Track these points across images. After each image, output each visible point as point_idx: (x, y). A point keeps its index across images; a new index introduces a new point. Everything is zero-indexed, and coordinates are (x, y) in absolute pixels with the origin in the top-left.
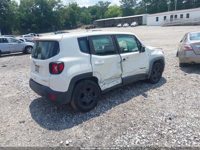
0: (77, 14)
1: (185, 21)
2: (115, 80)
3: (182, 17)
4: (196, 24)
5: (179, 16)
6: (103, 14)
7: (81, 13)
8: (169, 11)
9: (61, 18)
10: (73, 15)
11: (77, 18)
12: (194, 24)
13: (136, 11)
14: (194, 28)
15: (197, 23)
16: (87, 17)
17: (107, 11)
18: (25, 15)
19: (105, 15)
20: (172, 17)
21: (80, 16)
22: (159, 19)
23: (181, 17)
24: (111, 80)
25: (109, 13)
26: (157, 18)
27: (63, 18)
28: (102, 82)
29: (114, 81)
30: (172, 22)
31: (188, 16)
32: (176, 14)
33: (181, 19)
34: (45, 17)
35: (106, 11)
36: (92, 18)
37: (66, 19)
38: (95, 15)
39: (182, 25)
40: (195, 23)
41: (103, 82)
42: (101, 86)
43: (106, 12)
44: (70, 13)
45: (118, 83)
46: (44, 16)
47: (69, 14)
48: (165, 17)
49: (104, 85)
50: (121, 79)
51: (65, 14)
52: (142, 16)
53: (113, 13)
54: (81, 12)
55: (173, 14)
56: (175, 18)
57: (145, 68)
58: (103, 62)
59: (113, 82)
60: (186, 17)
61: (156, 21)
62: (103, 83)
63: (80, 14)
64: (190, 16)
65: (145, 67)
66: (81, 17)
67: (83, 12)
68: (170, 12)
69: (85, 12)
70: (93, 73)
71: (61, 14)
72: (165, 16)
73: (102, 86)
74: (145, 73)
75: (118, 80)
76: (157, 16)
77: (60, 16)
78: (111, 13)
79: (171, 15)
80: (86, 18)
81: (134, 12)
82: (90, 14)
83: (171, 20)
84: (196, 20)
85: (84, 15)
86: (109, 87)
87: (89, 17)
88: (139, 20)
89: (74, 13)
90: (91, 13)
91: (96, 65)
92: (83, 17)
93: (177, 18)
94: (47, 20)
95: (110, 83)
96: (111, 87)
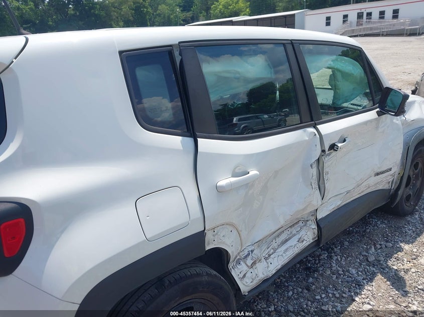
0: (150, 10)
1: (390, 25)
2: (294, 232)
3: (383, 18)
4: (413, 34)
5: (376, 15)
6: (208, 9)
7: (160, 7)
8: (353, 3)
9: (114, 17)
10: (141, 11)
11: (150, 19)
12: (408, 33)
13: (280, 4)
14: (411, 41)
15: (416, 29)
16: (172, 16)
17: (215, 2)
18: (31, 9)
19: (212, 12)
20: (360, 16)
21: (157, 15)
22: (332, 21)
23: (380, 18)
24: (278, 236)
25: (221, 7)
26: (328, 19)
27: (117, 18)
28: (243, 255)
29: (290, 239)
30: (361, 27)
31: (396, 14)
32: (369, 11)
33: (381, 20)
34: (78, 14)
35: (213, 4)
36: (183, 18)
37: (126, 19)
38: (191, 12)
39: (383, 35)
40: (411, 29)
41: (248, 255)
42: (241, 275)
43: (215, 4)
44: (134, 7)
45: (305, 242)
46: (76, 13)
47: (133, 10)
48: (345, 16)
49: (251, 270)
50: (314, 226)
51: (124, 10)
52: (294, 15)
53: (229, 7)
54: (158, 5)
55: (362, 11)
56: (367, 18)
57: (390, 169)
58: (253, 172)
59: (286, 241)
60: (392, 16)
61: (326, 25)
62: (249, 262)
63: (156, 9)
64: (400, 14)
65: (389, 167)
66: (159, 15)
67: (163, 6)
68: (355, 4)
69: (167, 5)
70: (209, 236)
71: (113, 9)
72: (345, 13)
73: (244, 276)
74: (387, 187)
75: (303, 233)
76: (328, 15)
77: (112, 13)
78: (226, 6)
79: (359, 11)
80: (169, 17)
81: (275, 6)
82: (178, 10)
83: (359, 24)
84: (413, 23)
85: (166, 12)
86: (274, 272)
87: (177, 16)
88: (287, 24)
89: (144, 7)
90: (180, 7)
91: (220, 190)
92: (164, 17)
93: (371, 18)
94: (83, 23)
95: (275, 250)
96: (279, 267)
